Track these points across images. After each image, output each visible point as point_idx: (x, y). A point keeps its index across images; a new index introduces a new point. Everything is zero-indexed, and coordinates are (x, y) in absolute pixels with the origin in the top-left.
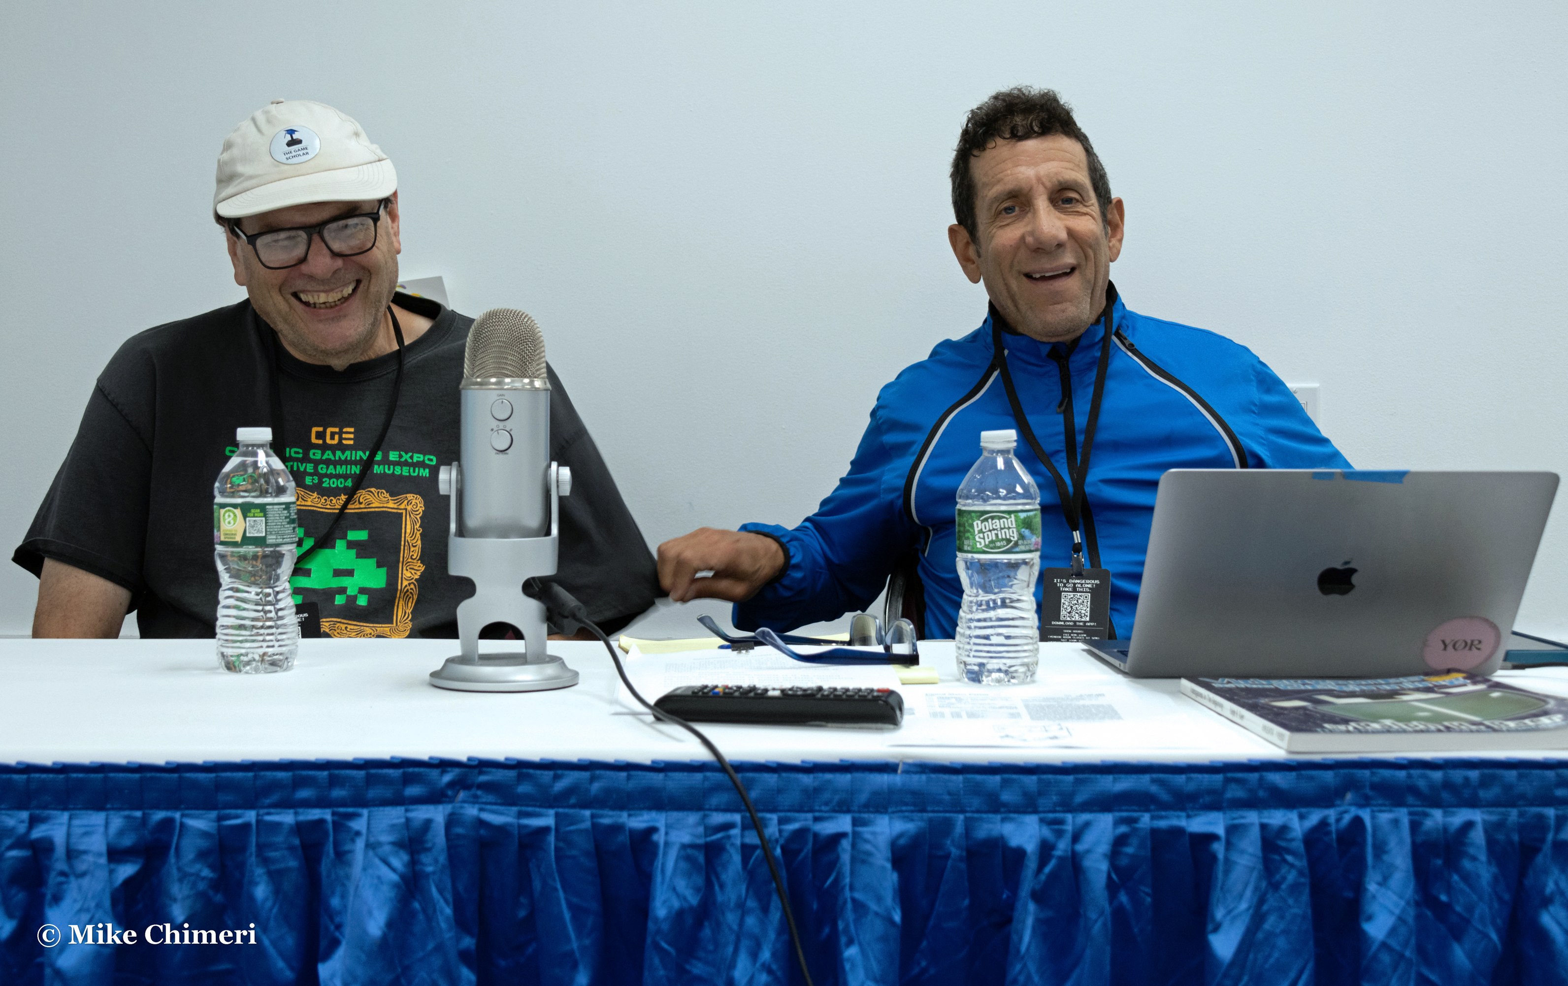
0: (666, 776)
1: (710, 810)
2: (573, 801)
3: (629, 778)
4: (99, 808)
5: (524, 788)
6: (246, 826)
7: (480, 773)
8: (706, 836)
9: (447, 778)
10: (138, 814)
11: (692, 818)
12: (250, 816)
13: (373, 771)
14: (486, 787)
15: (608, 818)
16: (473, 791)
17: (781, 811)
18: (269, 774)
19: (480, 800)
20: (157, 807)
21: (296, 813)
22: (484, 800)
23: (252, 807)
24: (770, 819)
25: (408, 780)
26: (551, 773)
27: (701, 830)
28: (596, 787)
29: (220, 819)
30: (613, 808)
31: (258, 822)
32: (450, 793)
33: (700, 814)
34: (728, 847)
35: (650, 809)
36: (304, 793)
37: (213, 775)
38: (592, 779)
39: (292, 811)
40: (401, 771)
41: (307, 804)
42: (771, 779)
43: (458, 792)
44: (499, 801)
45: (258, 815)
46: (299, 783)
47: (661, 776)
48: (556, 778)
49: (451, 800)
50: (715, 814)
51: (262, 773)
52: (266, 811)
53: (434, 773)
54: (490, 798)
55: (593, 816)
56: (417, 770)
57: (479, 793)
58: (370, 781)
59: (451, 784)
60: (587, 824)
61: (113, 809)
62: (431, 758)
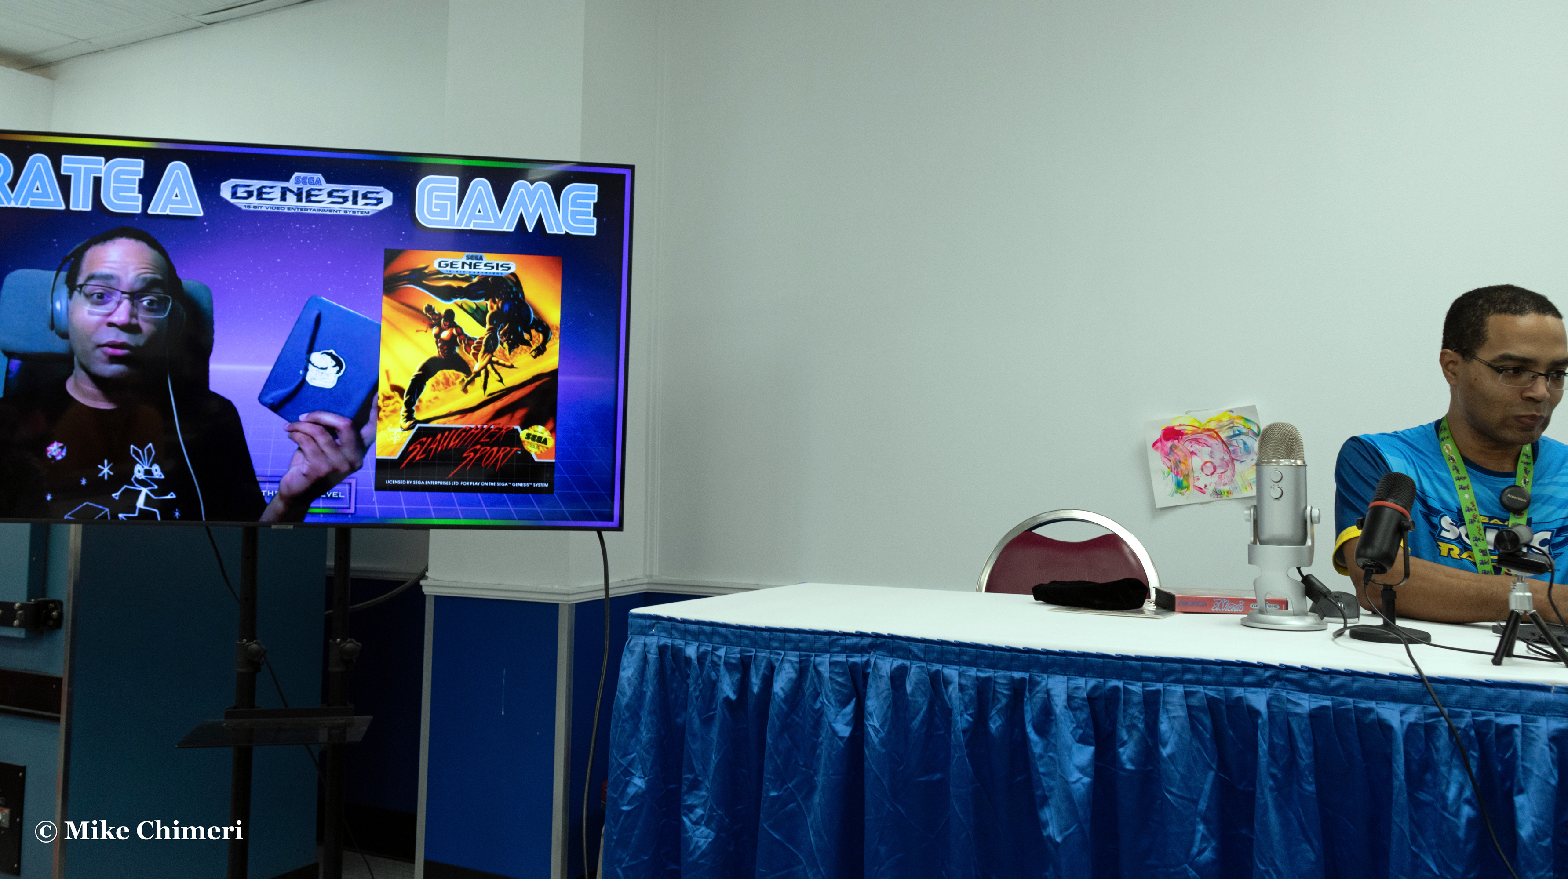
0: (1399, 682)
1: (1427, 704)
2: (1342, 692)
3: (1375, 682)
4: (1082, 675)
5: (1312, 683)
6: (1158, 691)
7: (1287, 672)
8: (1425, 719)
9: (1268, 673)
10: (1102, 680)
11: (1417, 708)
12: (1159, 686)
13: (1226, 667)
14: (1290, 681)
15: (1364, 704)
16: (1283, 682)
17: (1474, 709)
18: (1169, 664)
19: (1287, 688)
20: (1112, 677)
21: (1184, 687)
22: (1289, 688)
23: (1160, 682)
24: (1466, 713)
25: (1245, 673)
26: (1328, 676)
27: (1422, 715)
28: (1356, 686)
29: (1144, 686)
30: (1366, 699)
31: (1164, 689)
32: (1269, 682)
33: (1423, 706)
34: (1439, 727)
35: (1389, 701)
36: (1188, 676)
37: (1140, 663)
38: (1354, 681)
39: (1182, 685)
40: (1242, 668)
41: (1190, 682)
42: (1466, 689)
43: (1274, 682)
44: (1298, 689)
45: (1164, 686)
46: (1186, 670)
47: (1396, 682)
48: (1332, 678)
49: (1270, 686)
50: (1430, 707)
51: (1166, 664)
52: (1168, 684)
53: (1260, 671)
54: (1293, 687)
55: (1354, 702)
56: (1251, 668)
57: (1286, 683)
58: (1224, 672)
59: (1270, 677)
60: (1351, 706)
61: (1089, 677)
62: (1258, 663)
